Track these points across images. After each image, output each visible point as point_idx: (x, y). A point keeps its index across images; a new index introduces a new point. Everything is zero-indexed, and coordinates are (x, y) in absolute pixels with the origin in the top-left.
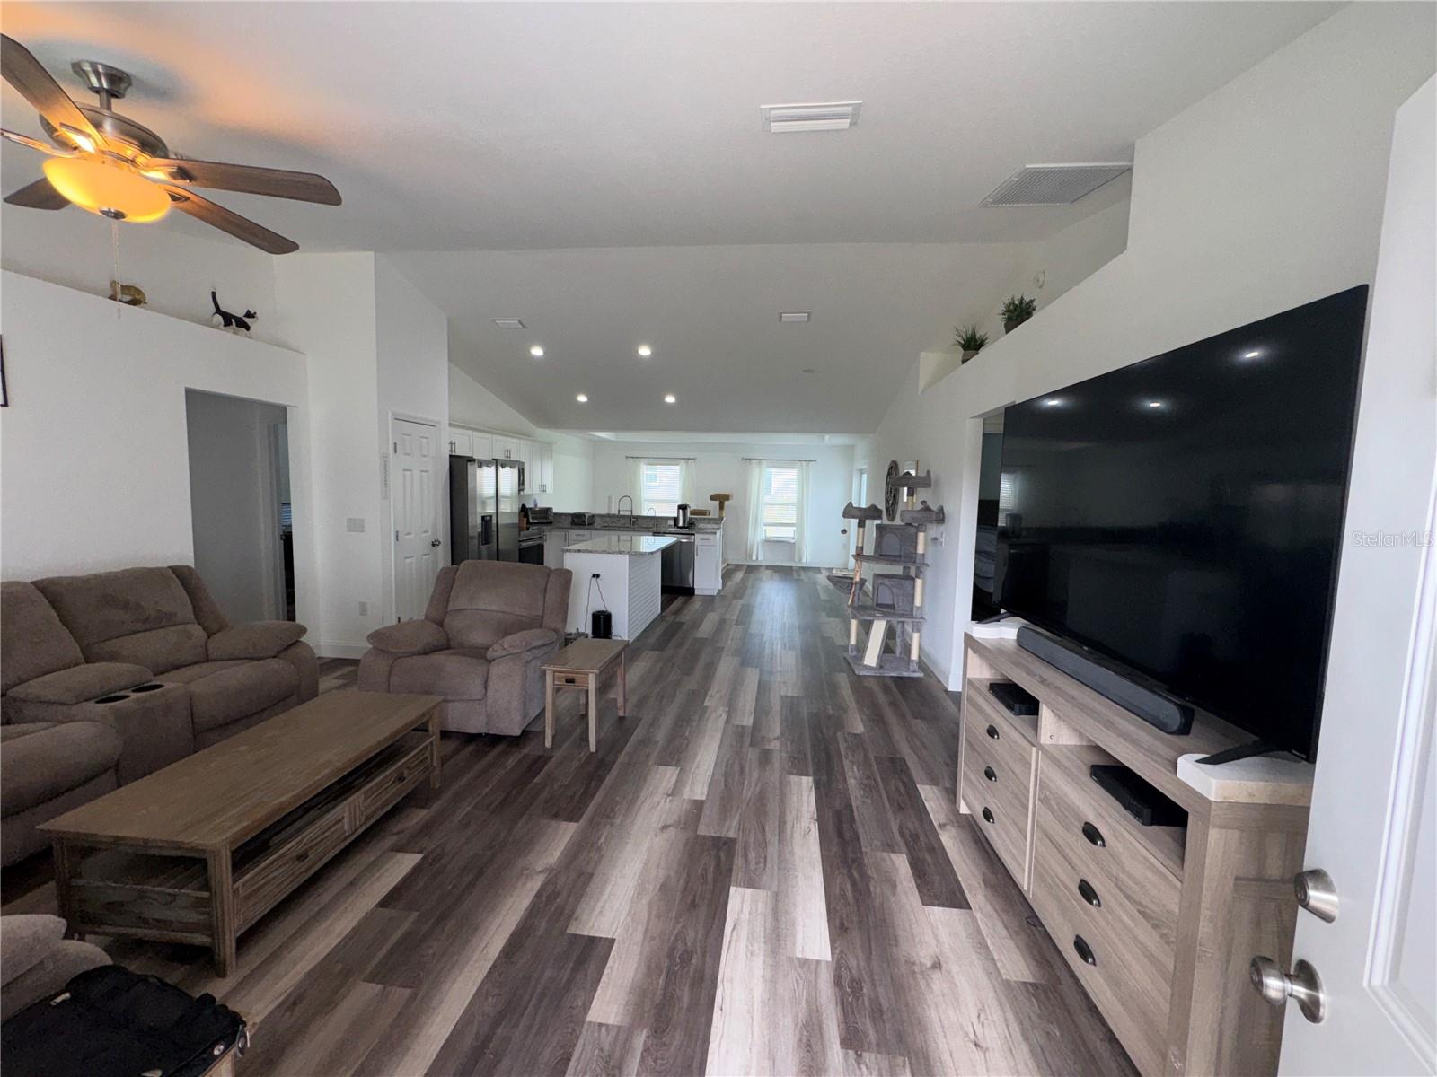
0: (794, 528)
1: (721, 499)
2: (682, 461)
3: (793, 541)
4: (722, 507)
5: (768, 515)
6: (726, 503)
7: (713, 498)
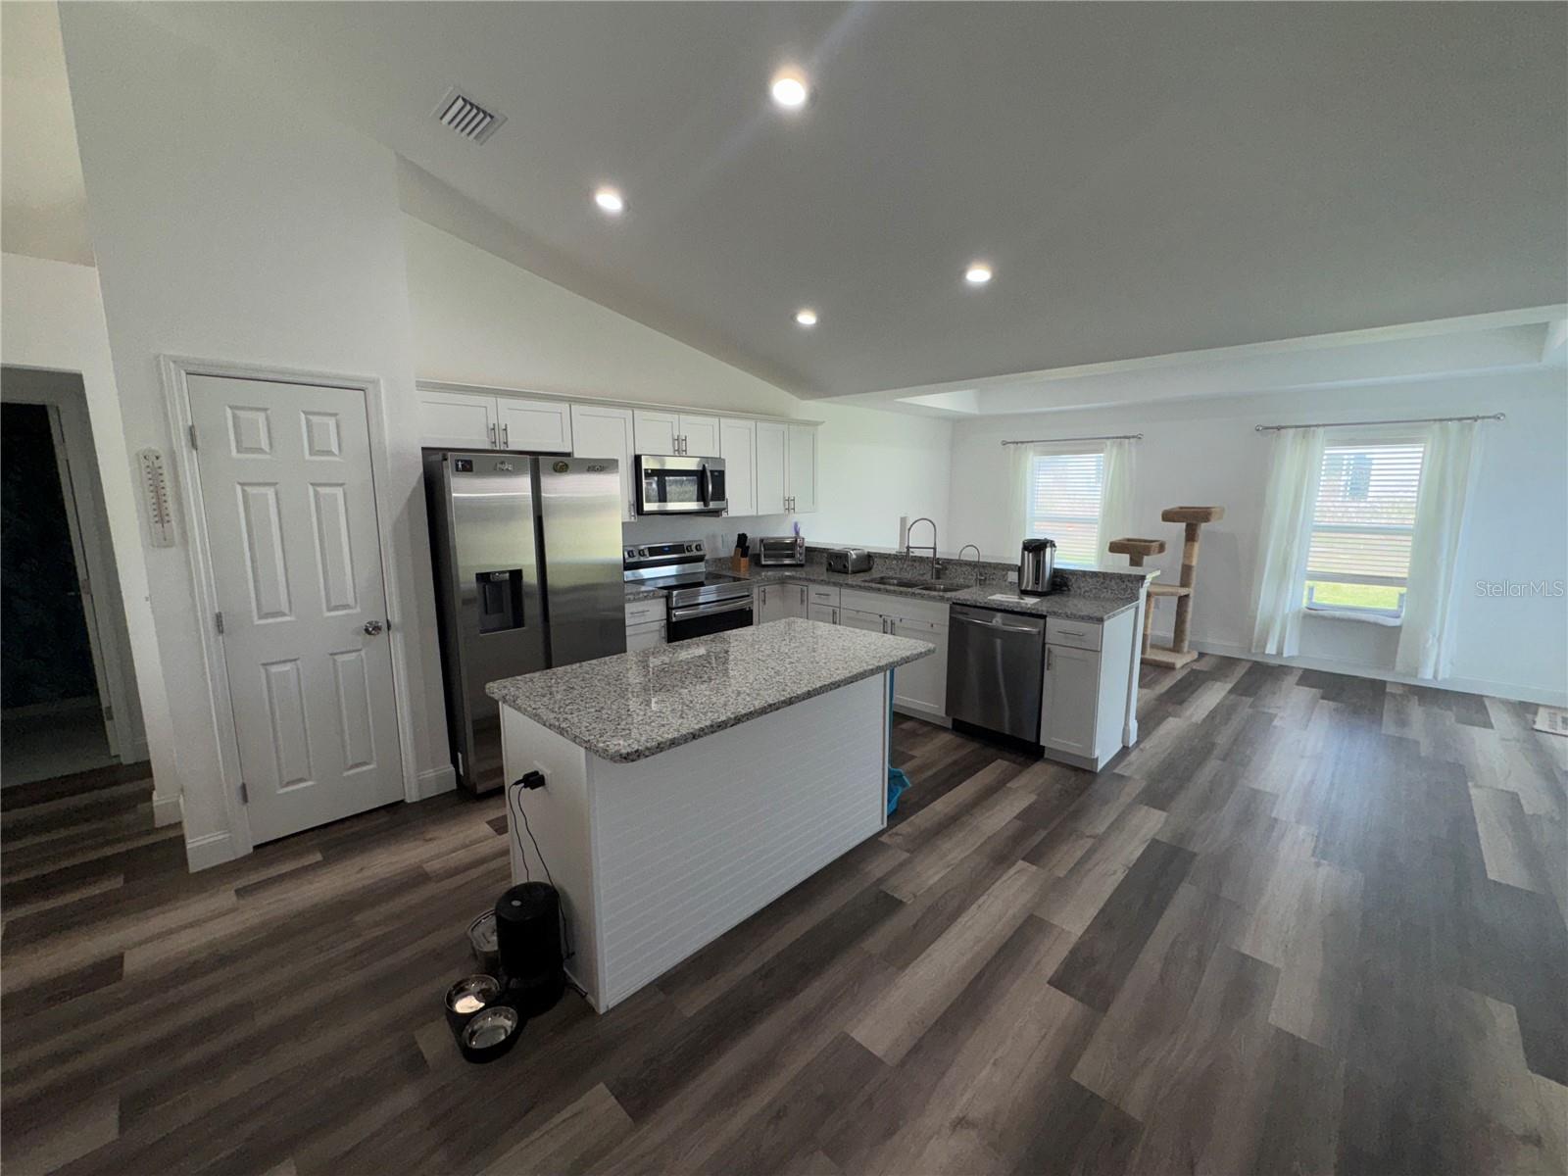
0: (1404, 590)
1: (1192, 519)
2: (1109, 442)
3: (1397, 622)
4: (1191, 536)
5: (1320, 555)
6: (1203, 528)
7: (1169, 516)
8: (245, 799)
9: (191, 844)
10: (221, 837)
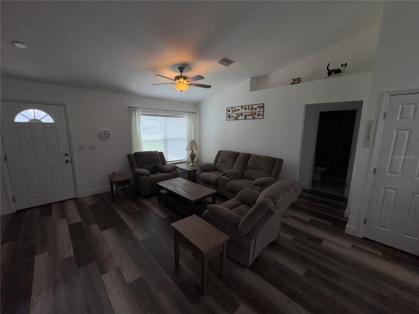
8: (365, 223)
9: (348, 226)
10: (355, 229)
